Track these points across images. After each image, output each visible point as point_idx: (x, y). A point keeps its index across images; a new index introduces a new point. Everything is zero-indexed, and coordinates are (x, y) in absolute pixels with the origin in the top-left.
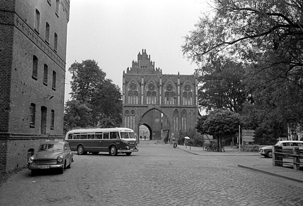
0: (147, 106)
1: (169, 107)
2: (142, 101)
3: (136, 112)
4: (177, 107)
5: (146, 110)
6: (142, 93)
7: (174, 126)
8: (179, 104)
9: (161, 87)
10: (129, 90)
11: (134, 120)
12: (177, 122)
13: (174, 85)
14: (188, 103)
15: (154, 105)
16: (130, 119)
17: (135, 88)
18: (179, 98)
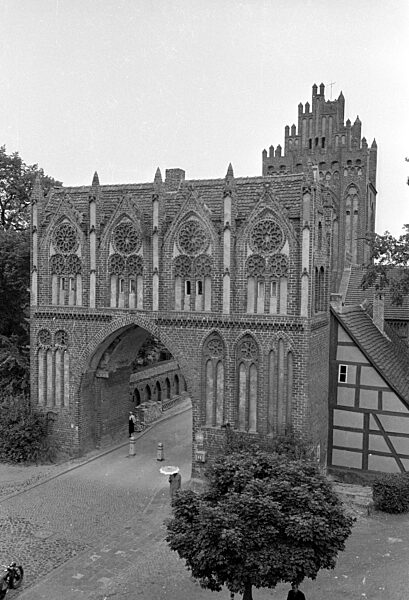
0: (108, 318)
1: (184, 323)
2: (92, 297)
3: (72, 339)
4: (220, 324)
5: (103, 332)
6: (93, 267)
8: (227, 309)
10: (52, 252)
11: (66, 367)
12: (221, 385)
14: (267, 304)
15: (132, 313)
16: (54, 363)
17: (72, 245)
18: (227, 282)
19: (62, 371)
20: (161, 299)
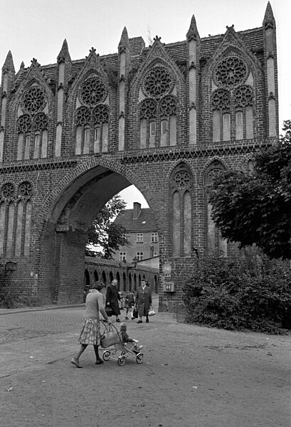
1: (151, 158)
2: (58, 147)
3: (35, 188)
4: (188, 155)
5: (67, 177)
6: (60, 119)
7: (177, 236)
8: (193, 139)
9: (122, 88)
10: (20, 113)
11: (29, 217)
12: (188, 215)
13: (174, 70)
14: (233, 132)
15: (98, 156)
16: (16, 214)
17: (40, 104)
18: (193, 115)
19: (24, 221)
20: (127, 139)
